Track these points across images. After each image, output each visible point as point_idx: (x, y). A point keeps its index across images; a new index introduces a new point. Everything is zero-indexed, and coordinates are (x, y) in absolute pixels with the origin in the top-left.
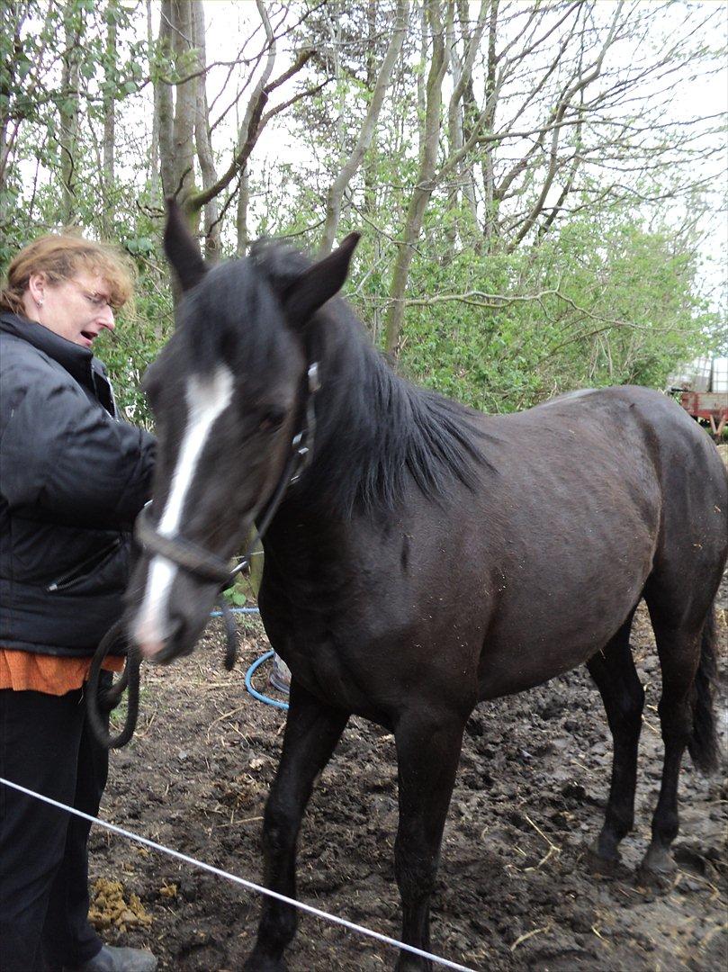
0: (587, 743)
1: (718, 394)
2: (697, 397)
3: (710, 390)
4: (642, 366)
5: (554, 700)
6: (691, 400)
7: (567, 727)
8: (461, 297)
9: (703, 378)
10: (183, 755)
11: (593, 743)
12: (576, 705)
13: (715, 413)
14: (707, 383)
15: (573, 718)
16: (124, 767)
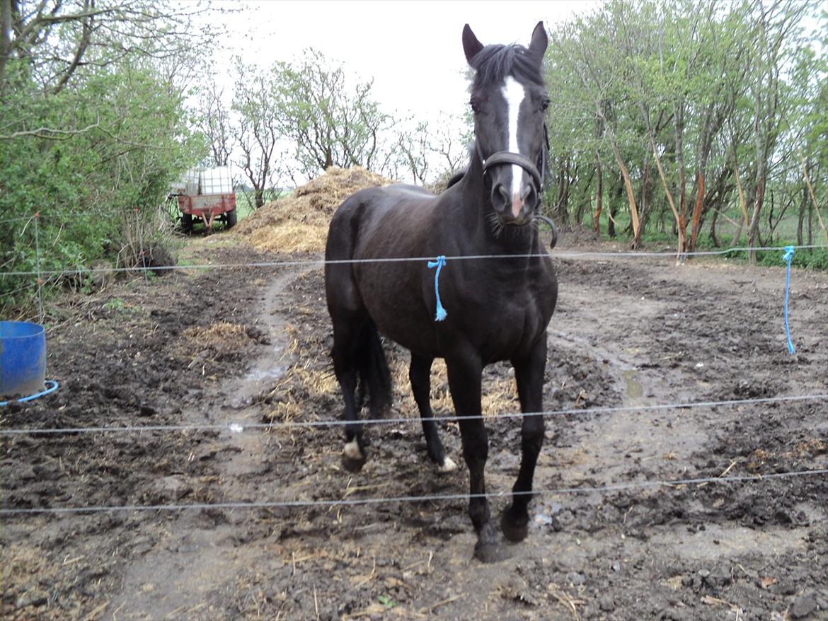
0: (178, 397)
1: (206, 196)
2: (190, 199)
3: (200, 193)
4: (155, 176)
6: (186, 202)
7: (165, 390)
8: (32, 132)
9: (194, 185)
11: (181, 396)
12: (166, 380)
13: (206, 210)
14: (197, 188)
15: (167, 384)
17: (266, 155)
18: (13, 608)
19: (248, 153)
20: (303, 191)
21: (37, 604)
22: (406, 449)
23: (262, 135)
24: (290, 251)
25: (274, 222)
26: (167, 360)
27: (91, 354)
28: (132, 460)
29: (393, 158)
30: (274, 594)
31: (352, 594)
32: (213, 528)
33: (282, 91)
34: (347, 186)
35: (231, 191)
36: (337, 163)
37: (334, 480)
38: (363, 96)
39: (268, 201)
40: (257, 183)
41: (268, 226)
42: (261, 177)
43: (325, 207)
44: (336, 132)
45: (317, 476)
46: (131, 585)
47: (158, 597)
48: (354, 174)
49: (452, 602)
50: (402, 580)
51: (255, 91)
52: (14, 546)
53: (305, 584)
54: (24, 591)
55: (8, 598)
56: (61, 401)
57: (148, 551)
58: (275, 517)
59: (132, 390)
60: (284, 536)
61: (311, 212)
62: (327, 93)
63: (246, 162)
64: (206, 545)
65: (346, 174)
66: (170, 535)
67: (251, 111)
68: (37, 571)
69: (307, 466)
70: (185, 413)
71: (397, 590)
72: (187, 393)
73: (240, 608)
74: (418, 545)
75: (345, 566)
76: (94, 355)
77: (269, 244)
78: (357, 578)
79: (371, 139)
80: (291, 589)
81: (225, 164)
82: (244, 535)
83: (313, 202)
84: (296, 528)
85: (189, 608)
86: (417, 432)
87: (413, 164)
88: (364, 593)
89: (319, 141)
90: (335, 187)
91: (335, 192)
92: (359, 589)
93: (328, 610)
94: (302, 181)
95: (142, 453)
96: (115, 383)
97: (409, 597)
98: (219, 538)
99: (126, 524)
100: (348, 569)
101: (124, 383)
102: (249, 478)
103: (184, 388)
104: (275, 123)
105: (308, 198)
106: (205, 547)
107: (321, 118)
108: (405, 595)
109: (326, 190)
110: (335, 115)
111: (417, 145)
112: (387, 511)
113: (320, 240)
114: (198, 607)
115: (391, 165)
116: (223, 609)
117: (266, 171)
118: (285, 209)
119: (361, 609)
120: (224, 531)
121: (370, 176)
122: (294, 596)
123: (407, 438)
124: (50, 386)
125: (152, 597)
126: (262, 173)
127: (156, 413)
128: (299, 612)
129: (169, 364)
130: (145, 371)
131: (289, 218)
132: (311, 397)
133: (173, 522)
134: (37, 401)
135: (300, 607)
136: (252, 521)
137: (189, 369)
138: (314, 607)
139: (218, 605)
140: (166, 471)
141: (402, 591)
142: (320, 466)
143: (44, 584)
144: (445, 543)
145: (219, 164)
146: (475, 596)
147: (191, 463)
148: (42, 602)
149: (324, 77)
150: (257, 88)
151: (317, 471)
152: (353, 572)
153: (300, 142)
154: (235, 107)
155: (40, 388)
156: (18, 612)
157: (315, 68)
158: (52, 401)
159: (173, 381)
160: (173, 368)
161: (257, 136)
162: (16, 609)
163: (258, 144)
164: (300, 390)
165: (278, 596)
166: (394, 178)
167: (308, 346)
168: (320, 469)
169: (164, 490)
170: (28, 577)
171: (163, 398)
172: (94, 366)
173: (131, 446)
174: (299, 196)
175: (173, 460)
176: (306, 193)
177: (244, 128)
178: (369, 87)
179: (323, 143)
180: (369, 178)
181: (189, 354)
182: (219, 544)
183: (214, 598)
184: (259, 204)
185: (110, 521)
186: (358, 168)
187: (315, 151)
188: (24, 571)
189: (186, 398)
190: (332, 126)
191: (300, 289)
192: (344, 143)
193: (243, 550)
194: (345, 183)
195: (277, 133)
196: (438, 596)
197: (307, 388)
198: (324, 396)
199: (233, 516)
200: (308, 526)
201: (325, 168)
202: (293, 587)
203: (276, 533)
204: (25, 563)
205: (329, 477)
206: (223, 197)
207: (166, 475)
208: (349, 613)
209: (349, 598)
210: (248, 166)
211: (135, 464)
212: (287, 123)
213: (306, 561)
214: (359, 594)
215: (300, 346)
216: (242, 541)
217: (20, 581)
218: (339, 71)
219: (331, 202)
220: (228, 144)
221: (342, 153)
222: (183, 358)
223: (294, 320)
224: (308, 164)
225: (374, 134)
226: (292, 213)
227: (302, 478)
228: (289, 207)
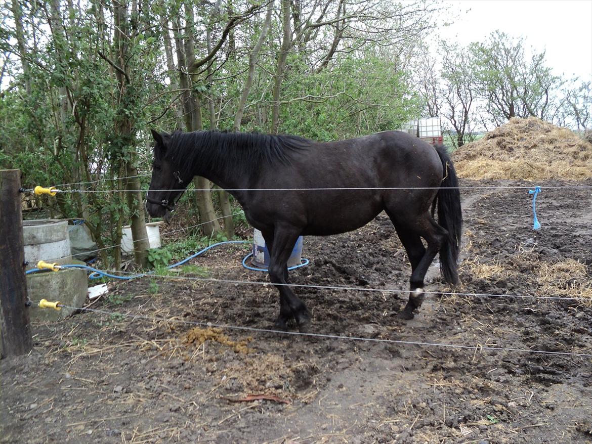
0: (384, 275)
5: (369, 262)
7: (376, 270)
8: (303, 98)
9: (414, 130)
10: (236, 285)
11: (387, 274)
12: (378, 263)
14: (416, 132)
15: (378, 266)
16: (219, 288)
17: (466, 109)
18: (264, 388)
19: (453, 108)
20: (492, 135)
21: (277, 388)
22: (533, 322)
23: (463, 95)
24: (479, 179)
25: (470, 157)
26: (380, 250)
27: (332, 243)
28: (347, 312)
29: (561, 110)
30: (418, 403)
31: (469, 410)
32: (391, 359)
33: (477, 63)
34: (524, 132)
35: (440, 134)
36: (518, 115)
37: (478, 337)
38: (538, 64)
39: (467, 142)
40: (459, 129)
41: (465, 160)
42: (462, 125)
43: (507, 147)
44: (517, 92)
45: (466, 334)
46: (333, 386)
47: (347, 395)
48: (530, 123)
49: (539, 427)
50: (507, 407)
51: (457, 63)
52: (269, 354)
53: (440, 400)
54: (271, 379)
55: (262, 381)
56: (309, 272)
57: (347, 368)
58: (433, 357)
59: (355, 268)
60: (435, 369)
61: (497, 150)
62: (510, 64)
63: (452, 115)
64: (383, 368)
65: (524, 123)
66: (362, 360)
67: (456, 77)
68: (278, 369)
69: (461, 327)
70: (387, 285)
71: (502, 413)
72: (391, 272)
73: (396, 409)
74: (526, 387)
75: (470, 392)
76: (334, 244)
77: (464, 173)
78: (475, 401)
79: (544, 97)
80: (430, 401)
81: (437, 116)
82: (409, 366)
83: (499, 144)
84: (443, 366)
85: (364, 404)
86: (544, 311)
87: (577, 113)
88: (477, 411)
89: (505, 98)
90: (516, 132)
91: (516, 136)
92: (475, 408)
93: (451, 418)
94: (492, 128)
95: (355, 308)
96: (345, 263)
97: (509, 419)
98: (392, 366)
99: (337, 350)
100: (471, 395)
101: (351, 263)
102: (420, 330)
103: (390, 269)
104: (472, 86)
105: (495, 140)
106: (382, 370)
107: (506, 82)
108: (507, 417)
109: (509, 134)
110: (516, 79)
111: (581, 100)
112: (509, 362)
113: (502, 171)
114: (370, 404)
115: (560, 115)
116: (384, 407)
117: (466, 121)
118: (478, 148)
119: (474, 421)
120: (397, 362)
121: (542, 124)
122: (431, 406)
123: (536, 315)
124: (304, 262)
125: (344, 395)
126: (463, 122)
127: (368, 284)
128: (432, 416)
129: (382, 253)
130: (365, 256)
131: (481, 155)
132: (473, 280)
133: (366, 352)
134: (294, 271)
135: (434, 414)
136: (416, 357)
137: (395, 257)
138: (443, 415)
139: (382, 405)
140: (367, 320)
141: (505, 414)
142: (470, 327)
143: (281, 377)
144: (546, 388)
145: (432, 116)
146: (556, 426)
147: (384, 317)
148: (280, 387)
149: (507, 51)
150: (459, 61)
151: (467, 330)
152: (474, 397)
153: (491, 100)
154: (443, 76)
155: (298, 263)
156: (266, 390)
157: (501, 46)
158: (303, 271)
159: (382, 264)
160: (384, 256)
161: (459, 95)
162: (266, 389)
163: (460, 102)
164: (467, 275)
165: (421, 404)
166: (562, 125)
167: (480, 246)
168: (469, 329)
169: (363, 332)
170: (274, 372)
171: (374, 274)
172: (333, 251)
173: (348, 303)
174: (488, 139)
175: (373, 314)
176: (494, 137)
177: (450, 90)
178: (542, 56)
179: (508, 100)
180: (542, 126)
181: (395, 247)
182: (392, 369)
183: (380, 401)
184: (460, 144)
185: (327, 346)
186: (534, 118)
187: (502, 106)
188: (272, 368)
189: (390, 276)
190: (515, 87)
191: (482, 206)
192: (524, 100)
193: (407, 374)
194: (523, 129)
195: (473, 93)
196: (530, 421)
197: (472, 275)
198: (481, 281)
199: (404, 353)
200: (452, 364)
201: (509, 118)
202: (432, 400)
203: (430, 366)
204: (272, 363)
205: (475, 335)
206: (434, 139)
207: (367, 323)
208: (465, 423)
209: (467, 412)
210: (453, 117)
211: (348, 315)
212: (481, 86)
213: (444, 386)
214: (474, 412)
215: (474, 246)
216: (407, 369)
217: (269, 373)
218: (519, 46)
219: (512, 144)
220: (439, 101)
221: (522, 106)
222: (391, 250)
223: (473, 227)
224: (496, 116)
225: (546, 92)
226: (483, 151)
227: (455, 334)
228: (481, 147)
